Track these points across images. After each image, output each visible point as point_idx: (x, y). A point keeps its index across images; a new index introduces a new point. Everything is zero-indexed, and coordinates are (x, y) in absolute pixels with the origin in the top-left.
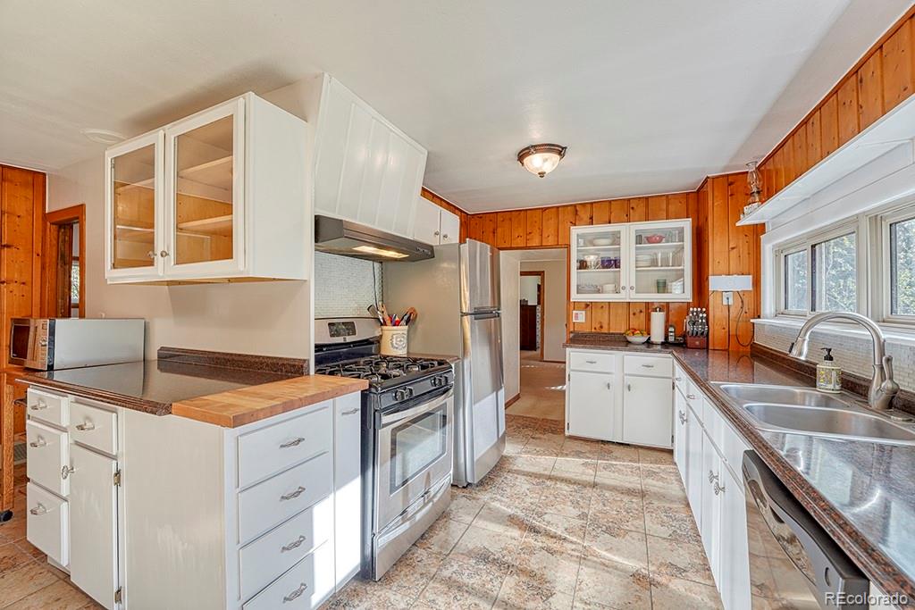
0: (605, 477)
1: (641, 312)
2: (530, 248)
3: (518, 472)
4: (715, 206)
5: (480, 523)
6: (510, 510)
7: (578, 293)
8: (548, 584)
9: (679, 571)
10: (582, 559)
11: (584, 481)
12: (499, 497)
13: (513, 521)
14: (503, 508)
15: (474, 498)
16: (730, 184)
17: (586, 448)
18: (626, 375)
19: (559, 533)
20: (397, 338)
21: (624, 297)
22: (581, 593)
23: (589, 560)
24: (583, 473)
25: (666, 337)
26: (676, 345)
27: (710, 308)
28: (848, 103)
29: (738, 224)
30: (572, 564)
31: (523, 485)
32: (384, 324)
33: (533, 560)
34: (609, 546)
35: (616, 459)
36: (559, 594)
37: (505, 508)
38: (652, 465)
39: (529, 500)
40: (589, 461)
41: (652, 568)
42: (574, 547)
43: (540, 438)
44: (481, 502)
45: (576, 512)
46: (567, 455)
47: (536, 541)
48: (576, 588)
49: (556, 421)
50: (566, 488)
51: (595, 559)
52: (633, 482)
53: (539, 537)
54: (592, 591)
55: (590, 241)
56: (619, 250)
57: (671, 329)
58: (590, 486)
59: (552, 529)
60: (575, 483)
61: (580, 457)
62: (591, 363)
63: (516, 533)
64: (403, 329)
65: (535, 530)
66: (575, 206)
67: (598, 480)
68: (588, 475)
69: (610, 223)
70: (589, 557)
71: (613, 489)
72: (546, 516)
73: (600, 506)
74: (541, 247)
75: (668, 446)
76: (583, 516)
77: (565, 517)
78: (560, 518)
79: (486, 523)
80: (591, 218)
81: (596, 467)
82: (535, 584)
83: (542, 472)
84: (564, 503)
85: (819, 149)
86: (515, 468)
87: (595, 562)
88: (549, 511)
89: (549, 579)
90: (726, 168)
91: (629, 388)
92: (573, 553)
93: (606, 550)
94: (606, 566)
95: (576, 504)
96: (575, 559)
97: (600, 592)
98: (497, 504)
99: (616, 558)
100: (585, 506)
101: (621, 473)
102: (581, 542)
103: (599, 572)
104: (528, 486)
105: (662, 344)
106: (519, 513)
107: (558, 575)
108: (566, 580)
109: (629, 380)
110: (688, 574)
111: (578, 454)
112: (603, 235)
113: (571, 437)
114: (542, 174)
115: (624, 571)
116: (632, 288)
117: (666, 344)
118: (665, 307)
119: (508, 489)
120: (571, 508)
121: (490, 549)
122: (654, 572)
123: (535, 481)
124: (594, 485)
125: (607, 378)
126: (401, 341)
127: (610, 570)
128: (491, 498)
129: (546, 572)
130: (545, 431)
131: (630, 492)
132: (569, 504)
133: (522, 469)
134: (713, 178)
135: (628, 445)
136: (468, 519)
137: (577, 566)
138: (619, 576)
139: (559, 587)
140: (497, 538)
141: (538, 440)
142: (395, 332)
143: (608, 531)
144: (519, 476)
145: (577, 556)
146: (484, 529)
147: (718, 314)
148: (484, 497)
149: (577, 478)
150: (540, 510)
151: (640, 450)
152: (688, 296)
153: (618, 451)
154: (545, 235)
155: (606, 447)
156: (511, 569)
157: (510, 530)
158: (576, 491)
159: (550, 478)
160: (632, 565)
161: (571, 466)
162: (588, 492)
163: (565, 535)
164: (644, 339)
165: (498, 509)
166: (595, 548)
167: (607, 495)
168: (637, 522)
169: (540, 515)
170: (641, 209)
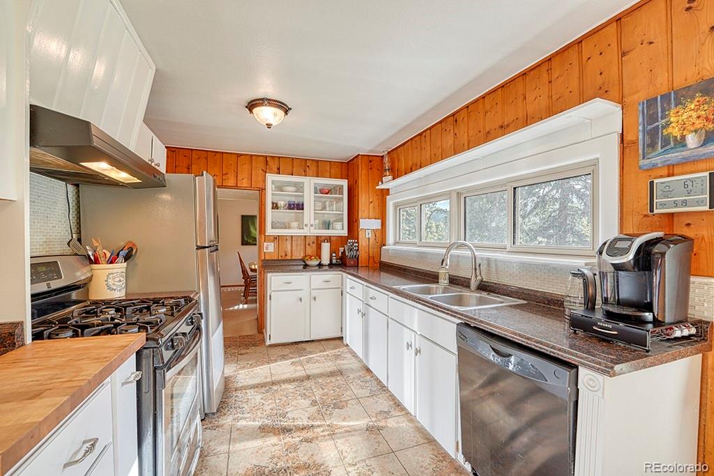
0: (313, 369)
1: (313, 243)
2: (226, 187)
3: (246, 388)
4: (362, 173)
5: (239, 446)
6: (257, 423)
7: (272, 228)
8: (322, 467)
9: (386, 414)
10: (332, 435)
11: (299, 377)
12: (241, 416)
13: (265, 430)
14: (249, 423)
15: (218, 427)
16: (370, 161)
17: (286, 351)
18: (313, 289)
19: (306, 423)
20: (114, 278)
21: (305, 232)
22: (346, 460)
23: (337, 433)
24: (296, 371)
25: (331, 260)
26: (337, 265)
27: (360, 241)
28: (448, 130)
29: (377, 188)
30: (328, 442)
31: (256, 397)
32: (96, 261)
33: (301, 455)
34: (343, 417)
35: (311, 353)
36: (334, 470)
37: (252, 423)
38: (334, 351)
39: (267, 408)
40: (294, 360)
41: (374, 419)
42: (322, 429)
43: (247, 353)
44: (227, 427)
45: (308, 402)
46: (276, 361)
47: (295, 438)
48: (342, 459)
49: (251, 336)
50: (290, 386)
51: (340, 430)
52: (329, 366)
53: (295, 435)
54: (352, 455)
55: (280, 187)
56: (303, 196)
57: (334, 255)
58: (306, 379)
59: (299, 423)
60: (294, 381)
61: (286, 360)
62: (288, 283)
63: (273, 440)
64: (121, 266)
65: (286, 430)
66: (266, 157)
67: (308, 372)
68: (300, 372)
69: (292, 175)
70: (336, 431)
71: (321, 375)
72: (289, 415)
73: (321, 392)
74: (236, 187)
75: (339, 335)
76: (314, 403)
77: (303, 409)
78: (299, 412)
79: (243, 444)
80: (279, 169)
81: (301, 363)
82: (314, 472)
83: (265, 381)
84: (296, 399)
85: (429, 152)
86: (240, 385)
87: (341, 433)
88: (288, 410)
89: (320, 462)
90: (371, 151)
91: (315, 298)
92: (324, 433)
93: (343, 421)
94: (350, 432)
95: (304, 396)
96: (327, 437)
97: (356, 452)
98: (242, 423)
99: (351, 423)
100: (310, 395)
101: (319, 363)
102: (323, 423)
103: (348, 438)
104: (260, 396)
105: (329, 265)
106: (266, 421)
107: (324, 455)
108: (332, 456)
109: (314, 293)
110: (392, 413)
111: (284, 357)
112: (289, 184)
113: (272, 346)
114: (269, 126)
115: (360, 430)
116: (312, 225)
117: (331, 265)
118: (329, 239)
119: (245, 405)
120: (303, 401)
121: (261, 464)
122: (376, 421)
123: (263, 390)
124: (308, 377)
125: (300, 294)
126: (120, 281)
127: (353, 433)
128: (234, 419)
129: (315, 458)
130: (247, 346)
131: (332, 374)
132: (299, 398)
133: (246, 384)
134: (362, 155)
135: (313, 341)
136: (224, 448)
137: (333, 442)
138: (360, 434)
139: (331, 464)
140: (261, 451)
141: (246, 355)
142: (110, 271)
143: (336, 406)
144: (248, 391)
145: (328, 435)
146: (244, 450)
147: (364, 244)
148: (227, 420)
149: (293, 376)
150: (281, 412)
151: (322, 342)
152: (345, 233)
153: (308, 347)
154: (240, 177)
155: (299, 346)
156: (288, 472)
157: (268, 439)
158: (298, 386)
159: (273, 383)
160: (362, 423)
161: (283, 368)
162: (307, 384)
163: (311, 423)
164: (317, 263)
165: (245, 426)
166: (335, 423)
167: (320, 381)
168: (349, 393)
169: (284, 416)
170: (313, 168)
